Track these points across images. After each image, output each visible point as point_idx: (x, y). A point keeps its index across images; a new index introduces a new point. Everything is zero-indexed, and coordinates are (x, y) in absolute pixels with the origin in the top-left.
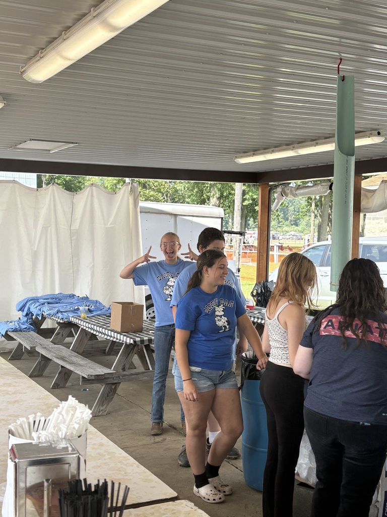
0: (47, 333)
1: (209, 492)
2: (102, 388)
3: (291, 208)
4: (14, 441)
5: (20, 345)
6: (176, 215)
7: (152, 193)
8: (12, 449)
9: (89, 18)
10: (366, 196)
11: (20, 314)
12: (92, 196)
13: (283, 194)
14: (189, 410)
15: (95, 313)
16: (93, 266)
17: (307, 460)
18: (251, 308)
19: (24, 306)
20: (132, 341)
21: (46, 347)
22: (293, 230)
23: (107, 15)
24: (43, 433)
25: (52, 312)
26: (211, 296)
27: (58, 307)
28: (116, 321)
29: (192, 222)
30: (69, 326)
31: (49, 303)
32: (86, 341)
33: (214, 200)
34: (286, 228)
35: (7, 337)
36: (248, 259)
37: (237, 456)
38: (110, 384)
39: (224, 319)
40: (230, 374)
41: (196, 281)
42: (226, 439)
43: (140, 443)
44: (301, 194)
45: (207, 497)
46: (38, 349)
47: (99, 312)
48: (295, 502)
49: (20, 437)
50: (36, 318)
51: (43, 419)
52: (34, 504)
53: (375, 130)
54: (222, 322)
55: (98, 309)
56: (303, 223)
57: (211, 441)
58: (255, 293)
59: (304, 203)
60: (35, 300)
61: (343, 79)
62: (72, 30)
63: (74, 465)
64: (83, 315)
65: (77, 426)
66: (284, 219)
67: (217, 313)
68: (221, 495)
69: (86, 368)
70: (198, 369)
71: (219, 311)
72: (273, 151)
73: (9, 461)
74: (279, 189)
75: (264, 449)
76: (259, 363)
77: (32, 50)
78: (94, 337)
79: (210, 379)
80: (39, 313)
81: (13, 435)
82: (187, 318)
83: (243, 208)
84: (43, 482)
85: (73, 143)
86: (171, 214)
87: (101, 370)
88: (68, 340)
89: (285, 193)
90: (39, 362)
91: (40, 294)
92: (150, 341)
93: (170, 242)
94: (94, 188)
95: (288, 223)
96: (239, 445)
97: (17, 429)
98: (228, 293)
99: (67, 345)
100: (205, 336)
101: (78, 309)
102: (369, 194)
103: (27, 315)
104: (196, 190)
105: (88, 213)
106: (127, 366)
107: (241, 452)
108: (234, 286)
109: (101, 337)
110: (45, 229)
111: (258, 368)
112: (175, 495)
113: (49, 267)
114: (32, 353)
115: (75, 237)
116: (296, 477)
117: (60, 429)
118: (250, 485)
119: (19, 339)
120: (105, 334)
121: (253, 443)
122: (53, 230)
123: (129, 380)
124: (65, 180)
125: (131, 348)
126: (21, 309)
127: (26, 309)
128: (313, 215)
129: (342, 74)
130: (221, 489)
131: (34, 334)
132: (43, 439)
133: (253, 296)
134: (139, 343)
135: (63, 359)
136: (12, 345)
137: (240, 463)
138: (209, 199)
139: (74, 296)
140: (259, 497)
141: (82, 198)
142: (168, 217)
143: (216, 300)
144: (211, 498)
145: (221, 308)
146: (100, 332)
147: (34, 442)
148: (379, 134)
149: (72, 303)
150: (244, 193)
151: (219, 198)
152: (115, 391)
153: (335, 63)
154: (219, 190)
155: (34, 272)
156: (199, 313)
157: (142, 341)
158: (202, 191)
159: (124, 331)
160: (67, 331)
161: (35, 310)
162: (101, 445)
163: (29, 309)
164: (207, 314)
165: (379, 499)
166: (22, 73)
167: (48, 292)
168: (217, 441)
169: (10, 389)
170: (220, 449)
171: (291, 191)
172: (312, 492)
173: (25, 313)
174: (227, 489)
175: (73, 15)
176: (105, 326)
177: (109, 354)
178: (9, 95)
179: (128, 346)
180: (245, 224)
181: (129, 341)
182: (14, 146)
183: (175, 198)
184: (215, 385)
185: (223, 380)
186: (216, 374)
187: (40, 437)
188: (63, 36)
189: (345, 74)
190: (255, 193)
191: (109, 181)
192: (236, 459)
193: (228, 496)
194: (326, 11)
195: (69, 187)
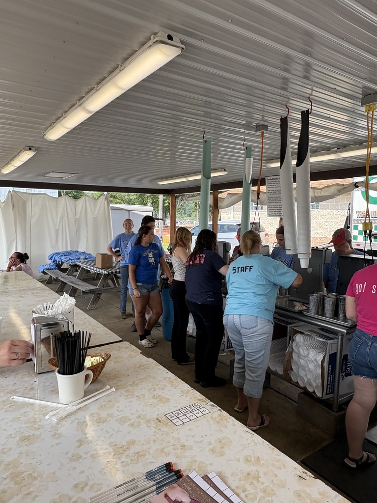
0: (64, 270)
1: (146, 343)
2: (92, 296)
3: (187, 208)
4: (35, 315)
5: (51, 276)
6: (129, 211)
7: (118, 201)
8: (33, 319)
9: (76, 106)
10: (220, 200)
11: (50, 261)
12: (86, 201)
13: (182, 200)
14: (136, 305)
15: (88, 260)
16: (87, 237)
17: (192, 325)
18: (167, 255)
19: (52, 257)
20: (107, 273)
21: (63, 277)
22: (188, 219)
23: (85, 104)
24: (51, 311)
25: (66, 260)
26: (147, 248)
27: (70, 257)
28: (99, 263)
29: (137, 214)
30: (75, 267)
31: (65, 255)
32: (84, 274)
33: (149, 204)
34: (185, 218)
35: (44, 272)
36: (166, 233)
37: (160, 325)
38: (97, 294)
39: (153, 259)
40: (156, 286)
41: (139, 242)
42: (154, 317)
43: (113, 322)
44: (191, 200)
45: (145, 345)
46: (59, 278)
47: (90, 259)
48: (187, 345)
49: (39, 314)
50: (59, 263)
51: (51, 305)
52: (45, 347)
53: (223, 168)
54: (152, 260)
55: (90, 258)
56: (193, 215)
57: (147, 319)
58: (169, 248)
59: (193, 205)
60: (58, 254)
61: (206, 141)
62: (68, 113)
63: (66, 326)
64: (82, 261)
65: (68, 307)
66: (184, 213)
67: (149, 256)
68: (152, 344)
69: (84, 287)
70: (141, 284)
71: (151, 255)
72: (176, 179)
73: (32, 325)
74: (180, 198)
75: (172, 321)
76: (169, 280)
77: (48, 123)
78: (88, 272)
79: (146, 289)
80: (60, 260)
81: (35, 313)
82: (134, 259)
83: (164, 207)
84: (50, 336)
85: (74, 174)
86: (127, 210)
87: (92, 287)
88: (75, 273)
89: (182, 199)
90: (61, 285)
91: (61, 251)
92: (116, 272)
93: (128, 223)
94: (87, 197)
95: (186, 215)
96: (161, 320)
97: (37, 310)
98: (155, 247)
99: (75, 276)
100: (143, 267)
101: (80, 258)
102: (222, 200)
103: (54, 261)
104: (140, 199)
105: (84, 210)
106: (105, 285)
107: (161, 323)
108: (159, 245)
109: (92, 271)
110: (62, 218)
111: (169, 283)
112: (121, 339)
113: (64, 237)
114: (57, 280)
115: (77, 221)
116: (187, 333)
117: (59, 309)
118: (166, 339)
119: (50, 274)
120: (93, 270)
121: (167, 318)
122: (66, 219)
123: (107, 292)
124: (73, 194)
125: (107, 276)
126: (51, 259)
127: (53, 259)
128: (198, 211)
129: (205, 139)
130: (152, 341)
131: (58, 271)
132: (50, 314)
133: (168, 250)
134: (110, 274)
135: (72, 282)
136: (47, 277)
137: (161, 329)
138: (147, 203)
139: (78, 251)
140: (170, 343)
141: (80, 202)
142: (126, 211)
143: (149, 250)
144: (147, 345)
145: (151, 254)
146: (92, 269)
147: (45, 316)
148: (225, 170)
149: (76, 255)
150: (164, 200)
151: (152, 203)
152: (99, 297)
153: (201, 134)
154: (152, 198)
155: (57, 241)
156: (140, 256)
157: (112, 273)
158: (143, 199)
159: (103, 268)
160: (74, 269)
161: (57, 259)
162: (85, 319)
163: (55, 258)
164: (144, 257)
165: (225, 340)
166: (44, 135)
167: (64, 250)
168: (150, 319)
169: (39, 295)
170: (152, 322)
171: (186, 199)
172: (195, 340)
173: (53, 261)
174: (155, 341)
175: (69, 105)
176: (94, 266)
177: (96, 280)
178: (38, 148)
179: (105, 275)
180: (165, 216)
181: (106, 272)
182: (44, 175)
183: (129, 202)
184: (149, 291)
185: (153, 289)
186: (149, 286)
187: (49, 313)
188: (64, 116)
189: (207, 140)
190: (169, 200)
191: (96, 194)
192: (159, 327)
193: (156, 344)
194: (196, 107)
195: (75, 198)
